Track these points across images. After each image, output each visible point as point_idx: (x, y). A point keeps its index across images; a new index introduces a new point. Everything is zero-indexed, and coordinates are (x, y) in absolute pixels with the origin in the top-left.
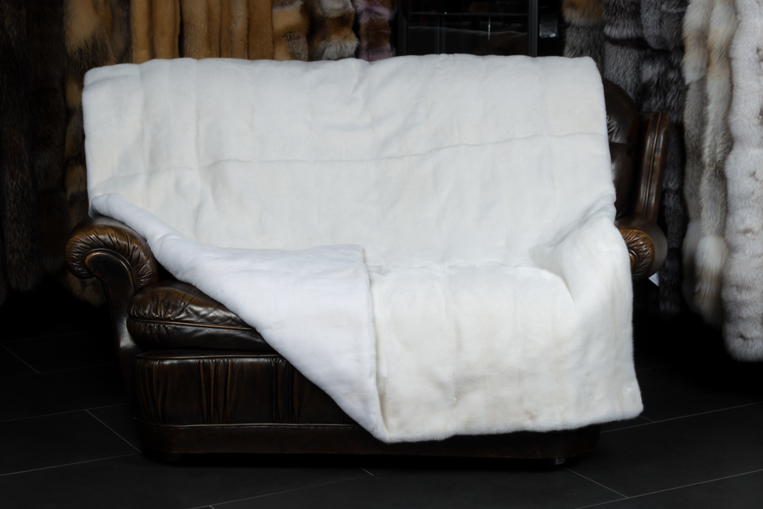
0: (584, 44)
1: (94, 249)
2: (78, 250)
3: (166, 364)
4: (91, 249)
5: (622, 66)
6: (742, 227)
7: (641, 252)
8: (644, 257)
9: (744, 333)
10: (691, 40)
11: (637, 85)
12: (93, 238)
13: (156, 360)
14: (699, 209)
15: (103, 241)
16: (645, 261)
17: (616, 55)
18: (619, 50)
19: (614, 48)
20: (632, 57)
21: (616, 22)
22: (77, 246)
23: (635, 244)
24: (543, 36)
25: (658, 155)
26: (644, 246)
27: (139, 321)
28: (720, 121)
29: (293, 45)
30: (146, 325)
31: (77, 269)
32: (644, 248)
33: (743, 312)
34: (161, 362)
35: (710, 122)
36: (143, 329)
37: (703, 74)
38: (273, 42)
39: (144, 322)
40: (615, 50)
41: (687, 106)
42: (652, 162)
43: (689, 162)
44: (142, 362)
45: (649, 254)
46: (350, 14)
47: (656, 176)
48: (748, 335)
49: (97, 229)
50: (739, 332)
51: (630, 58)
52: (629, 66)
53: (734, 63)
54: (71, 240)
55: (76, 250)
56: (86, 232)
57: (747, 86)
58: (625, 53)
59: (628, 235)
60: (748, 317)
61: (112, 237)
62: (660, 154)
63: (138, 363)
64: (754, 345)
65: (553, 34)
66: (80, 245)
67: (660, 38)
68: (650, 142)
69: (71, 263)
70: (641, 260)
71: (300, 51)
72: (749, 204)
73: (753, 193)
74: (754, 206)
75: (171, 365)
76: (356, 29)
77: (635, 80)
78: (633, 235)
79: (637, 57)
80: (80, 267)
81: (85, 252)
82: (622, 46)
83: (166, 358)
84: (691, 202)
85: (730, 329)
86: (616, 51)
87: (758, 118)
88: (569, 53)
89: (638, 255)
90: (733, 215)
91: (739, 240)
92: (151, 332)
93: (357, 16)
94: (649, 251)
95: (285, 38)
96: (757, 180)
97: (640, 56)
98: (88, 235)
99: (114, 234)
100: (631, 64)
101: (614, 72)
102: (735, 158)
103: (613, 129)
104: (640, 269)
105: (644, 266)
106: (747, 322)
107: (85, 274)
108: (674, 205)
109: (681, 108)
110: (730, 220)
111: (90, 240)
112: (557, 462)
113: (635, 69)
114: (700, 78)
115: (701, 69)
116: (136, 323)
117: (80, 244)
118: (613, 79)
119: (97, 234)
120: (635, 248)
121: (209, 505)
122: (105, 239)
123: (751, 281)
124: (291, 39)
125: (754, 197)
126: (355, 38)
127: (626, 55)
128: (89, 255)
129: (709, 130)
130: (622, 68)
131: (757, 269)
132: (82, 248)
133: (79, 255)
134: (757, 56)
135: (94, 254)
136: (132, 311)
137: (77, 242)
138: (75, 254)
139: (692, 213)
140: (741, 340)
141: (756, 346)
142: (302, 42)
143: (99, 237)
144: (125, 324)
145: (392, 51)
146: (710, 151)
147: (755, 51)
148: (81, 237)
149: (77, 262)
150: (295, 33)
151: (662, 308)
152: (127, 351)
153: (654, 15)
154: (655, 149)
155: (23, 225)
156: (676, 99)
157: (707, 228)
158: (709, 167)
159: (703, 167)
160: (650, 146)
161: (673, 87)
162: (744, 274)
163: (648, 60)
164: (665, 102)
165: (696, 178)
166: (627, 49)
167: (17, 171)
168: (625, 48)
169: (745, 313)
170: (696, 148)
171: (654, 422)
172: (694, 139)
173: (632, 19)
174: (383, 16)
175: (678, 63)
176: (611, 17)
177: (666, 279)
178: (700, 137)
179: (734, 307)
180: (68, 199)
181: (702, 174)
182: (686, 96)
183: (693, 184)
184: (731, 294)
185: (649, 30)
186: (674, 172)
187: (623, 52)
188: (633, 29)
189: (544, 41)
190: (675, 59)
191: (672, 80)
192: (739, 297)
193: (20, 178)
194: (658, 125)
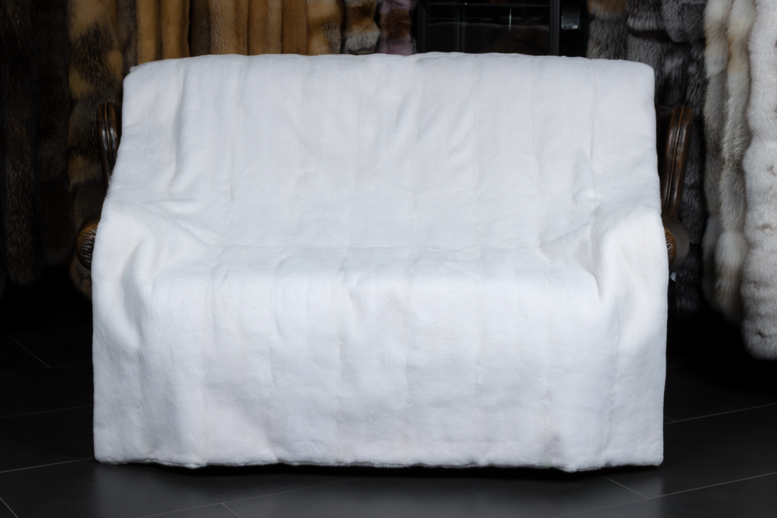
0: (609, 40)
2: (90, 242)
5: (644, 58)
6: (760, 223)
9: (762, 330)
10: (713, 33)
11: (658, 78)
14: (718, 205)
17: (639, 47)
18: (641, 42)
19: (637, 41)
20: (654, 50)
21: (640, 14)
22: (89, 238)
24: (565, 27)
25: (681, 149)
28: (739, 115)
29: (331, 34)
31: (88, 262)
33: (762, 308)
35: (730, 117)
37: (722, 67)
38: (308, 33)
41: (707, 100)
42: (674, 156)
43: (709, 157)
45: (670, 249)
46: (373, 5)
47: (678, 171)
48: (766, 332)
50: (757, 329)
51: (652, 51)
52: (650, 58)
53: (753, 57)
54: (83, 232)
55: (88, 243)
57: (765, 79)
58: (647, 45)
60: (766, 314)
62: (682, 148)
64: (772, 343)
65: (575, 25)
66: (92, 238)
67: (681, 31)
68: (673, 136)
69: (82, 255)
71: (337, 41)
72: (767, 198)
73: (771, 188)
74: (771, 202)
76: (377, 19)
79: (660, 50)
82: (644, 39)
84: (710, 197)
85: (748, 325)
86: (638, 43)
88: (595, 48)
90: (751, 210)
91: (757, 236)
93: (378, 6)
94: (670, 247)
95: (323, 28)
96: (774, 174)
97: (662, 49)
100: (653, 56)
102: (753, 153)
106: (765, 319)
108: (689, 200)
109: (702, 103)
110: (749, 215)
113: (657, 62)
114: (720, 71)
115: (722, 62)
117: (92, 236)
121: (222, 502)
123: (769, 277)
124: (329, 28)
125: (771, 193)
126: (377, 28)
127: (648, 48)
129: (729, 125)
130: (644, 60)
132: (93, 240)
133: (90, 248)
134: (775, 49)
137: (89, 234)
138: (87, 246)
139: (711, 208)
140: (759, 337)
141: (774, 344)
142: (338, 32)
146: (728, 146)
147: (774, 44)
148: (93, 229)
149: (89, 254)
150: (332, 23)
151: (678, 304)
153: (673, 7)
154: (678, 143)
155: (23, 217)
156: (694, 92)
157: (726, 223)
158: (729, 162)
159: (723, 162)
160: (672, 140)
161: (692, 81)
162: (762, 270)
163: (669, 53)
164: (684, 96)
165: (715, 173)
166: (649, 41)
167: (18, 162)
168: (647, 40)
169: (763, 309)
170: (715, 142)
171: (676, 422)
172: (713, 133)
173: (654, 10)
174: (403, 5)
175: (697, 56)
176: (634, 8)
177: (681, 275)
178: (720, 132)
179: (752, 303)
180: (70, 189)
181: (722, 169)
182: (707, 90)
183: (712, 179)
184: (749, 291)
185: (669, 23)
186: (691, 166)
187: (645, 44)
188: (654, 21)
189: (566, 34)
190: (695, 52)
191: (691, 73)
192: (757, 294)
193: (21, 169)
194: (680, 118)
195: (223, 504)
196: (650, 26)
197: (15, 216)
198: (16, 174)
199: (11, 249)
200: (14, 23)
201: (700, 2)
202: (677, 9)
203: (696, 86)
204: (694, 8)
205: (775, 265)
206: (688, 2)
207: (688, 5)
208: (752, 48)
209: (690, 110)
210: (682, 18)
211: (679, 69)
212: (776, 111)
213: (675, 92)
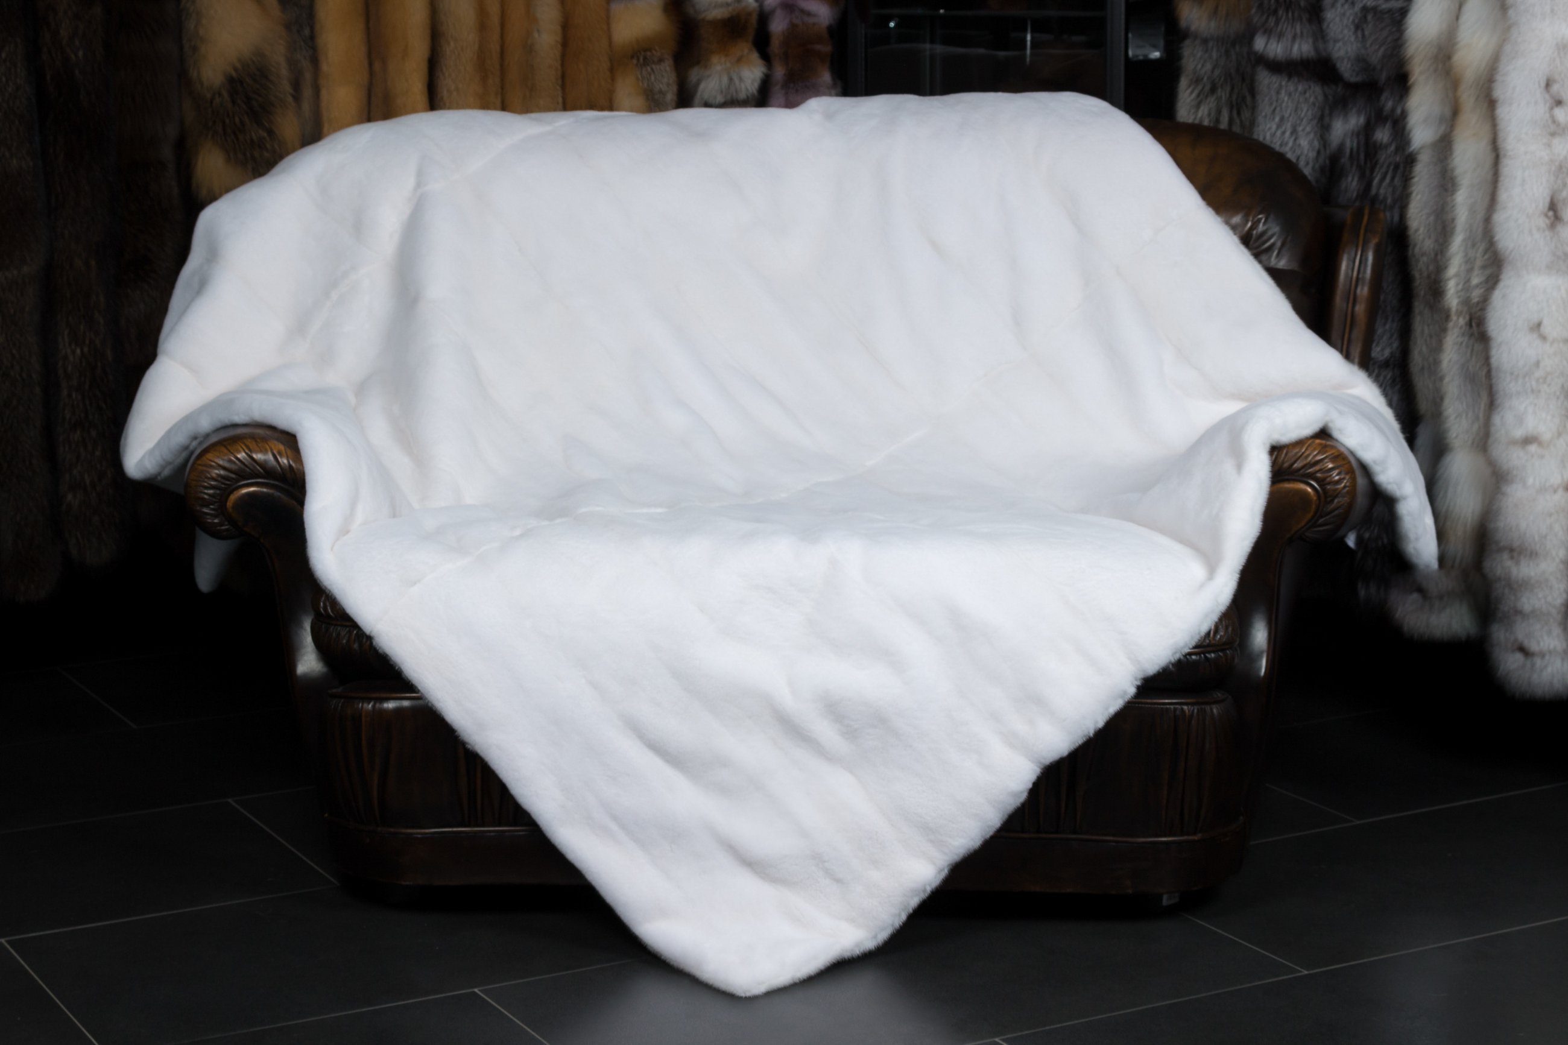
0: (1217, 72)
1: (244, 480)
2: (212, 483)
3: (388, 708)
4: (238, 481)
5: (1290, 115)
6: (1519, 433)
7: (1329, 483)
8: (1336, 494)
9: (1526, 643)
10: (1422, 65)
11: (1319, 152)
12: (241, 458)
13: (369, 700)
14: (1438, 400)
15: (262, 465)
16: (1339, 502)
17: (1278, 92)
18: (1284, 83)
19: (1275, 80)
20: (1310, 97)
21: (1279, 28)
22: (211, 475)
23: (1317, 468)
24: (1135, 56)
25: (1363, 291)
26: (1335, 473)
27: (336, 625)
28: (1476, 224)
29: (650, 75)
30: (350, 633)
31: (209, 521)
32: (1336, 476)
33: (1524, 600)
34: (377, 705)
35: (1458, 228)
36: (344, 641)
37: (1442, 130)
38: (612, 70)
39: (347, 626)
40: (1275, 83)
41: (1414, 194)
42: (1350, 305)
43: (1418, 306)
44: (340, 705)
45: (1345, 487)
46: (749, 14)
47: (1358, 334)
48: (1534, 647)
49: (249, 440)
50: (1516, 640)
51: (1306, 100)
52: (1303, 114)
53: (1502, 112)
54: (199, 462)
55: (208, 483)
56: (229, 447)
57: (1526, 153)
58: (1296, 89)
59: (1303, 450)
60: (1533, 611)
61: (278, 457)
62: (1366, 289)
63: (333, 707)
64: (1546, 667)
65: (1155, 52)
66: (216, 474)
67: (1361, 61)
68: (1347, 266)
69: (198, 508)
70: (1329, 499)
71: (664, 88)
72: (1531, 385)
73: (1537, 364)
74: (1539, 391)
75: (398, 711)
76: (762, 43)
77: (1316, 144)
78: (1315, 449)
79: (1321, 98)
80: (216, 516)
81: (226, 486)
82: (1290, 77)
83: (388, 695)
84: (1422, 384)
85: (1498, 633)
86: (1277, 84)
87: (1546, 215)
88: (1189, 91)
89: (1324, 490)
90: (1501, 409)
91: (1512, 458)
92: (361, 645)
93: (764, 18)
94: (1345, 481)
95: (635, 61)
96: (1544, 338)
97: (1326, 96)
98: (232, 453)
99: (284, 451)
100: (1308, 110)
101: (1274, 127)
102: (1504, 296)
103: (1272, 241)
104: (1327, 517)
105: (1336, 512)
106: (1531, 621)
107: (227, 530)
109: (1402, 200)
110: (1496, 419)
111: (237, 462)
112: (1165, 901)
113: (1315, 122)
114: (1438, 137)
115: (1442, 120)
116: (331, 629)
117: (217, 471)
118: (1272, 142)
119: (250, 450)
120: (1319, 475)
121: (475, 987)
122: (266, 461)
123: (1537, 538)
124: (646, 62)
125: (1539, 373)
126: (760, 62)
127: (1297, 95)
128: (235, 492)
129: (1457, 244)
130: (1291, 119)
131: (1550, 515)
132: (219, 479)
133: (214, 493)
134: (1547, 96)
135: (245, 491)
136: (322, 604)
137: (212, 466)
138: (206, 491)
139: (1423, 405)
140: (1519, 657)
141: (1549, 670)
142: (668, 69)
143: (255, 456)
144: (305, 630)
145: (834, 85)
146: (1458, 285)
147: (1543, 84)
148: (218, 457)
149: (212, 507)
150: (654, 52)
151: (1362, 593)
152: (311, 683)
153: (1344, 14)
154: (1358, 279)
155: (94, 433)
156: (1388, 180)
157: (1454, 435)
158: (1458, 317)
159: (1448, 317)
160: (1346, 274)
161: (1382, 157)
162: (1523, 525)
163: (1338, 104)
164: (1368, 186)
165: (1431, 337)
166: (1299, 81)
167: (82, 327)
168: (1296, 80)
169: (1528, 602)
170: (1429, 276)
171: (1358, 822)
172: (1425, 259)
173: (1309, 21)
174: (815, 16)
175: (1393, 110)
176: (1268, 17)
177: (1367, 535)
178: (1439, 257)
179: (1506, 591)
181: (1444, 330)
182: (1413, 175)
183: (1424, 349)
184: (1500, 566)
185: (1338, 45)
186: (1385, 324)
187: (1292, 88)
188: (1311, 41)
189: (1137, 69)
190: (1388, 103)
191: (1381, 144)
192: (1514, 571)
193: (87, 341)
194: (1362, 232)
195: (476, 990)
196: (1301, 52)
197: (78, 432)
198: (78, 351)
199: (70, 497)
200: (73, 56)
201: (1399, 4)
202: (1351, 19)
203: (1392, 168)
204: (1386, 16)
206: (1374, 4)
207: (1374, 9)
208: (1498, 93)
209: (1381, 215)
210: (1363, 36)
211: (1358, 135)
213: (1350, 179)
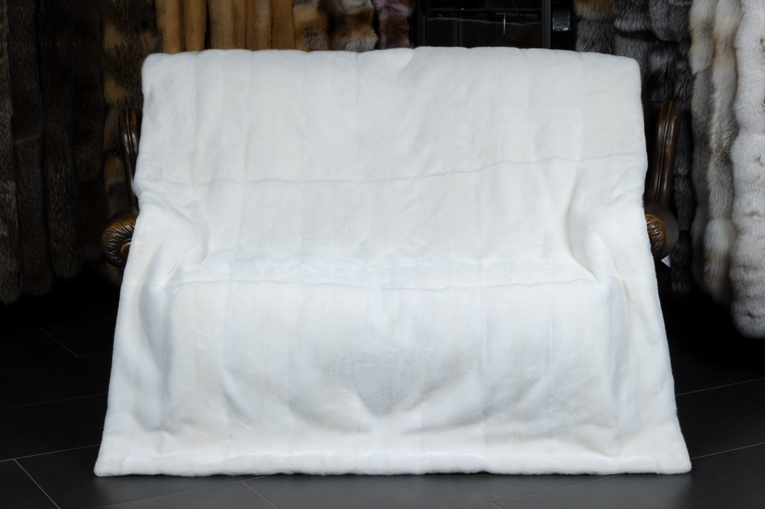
0: (595, 37)
1: (128, 239)
2: (114, 240)
4: (126, 239)
6: (748, 210)
7: (653, 235)
8: (656, 241)
9: (751, 311)
10: (697, 32)
11: (646, 76)
12: (127, 228)
14: (707, 194)
16: (657, 245)
17: (626, 47)
18: (629, 42)
19: (624, 40)
20: (642, 48)
21: (626, 16)
22: (113, 236)
24: (556, 29)
25: (669, 142)
26: (656, 230)
28: (725, 108)
29: (311, 41)
31: (112, 258)
32: (656, 232)
33: (750, 291)
35: (717, 110)
37: (708, 64)
38: (295, 39)
41: (694, 95)
42: (663, 150)
43: (697, 149)
45: (660, 237)
46: (370, 11)
47: (667, 164)
48: (755, 313)
49: (131, 219)
50: (747, 310)
51: (640, 49)
52: (638, 57)
53: (738, 53)
54: (107, 230)
55: (111, 240)
56: (121, 223)
57: (751, 75)
58: (635, 45)
60: (755, 296)
62: (671, 141)
64: (761, 323)
65: (565, 28)
66: (116, 236)
67: (668, 31)
68: (661, 131)
69: (107, 252)
70: (653, 243)
72: (755, 187)
73: (759, 177)
74: (759, 190)
76: (376, 25)
77: (645, 71)
79: (646, 48)
80: (115, 256)
81: (120, 241)
82: (632, 39)
84: (699, 187)
85: (738, 308)
86: (625, 42)
88: (581, 46)
90: (739, 198)
91: (745, 222)
93: (377, 13)
94: (661, 234)
95: (302, 35)
96: (762, 165)
97: (649, 48)
98: (123, 226)
100: (640, 55)
102: (741, 144)
105: (657, 249)
106: (754, 301)
107: (120, 262)
108: (684, 190)
109: (689, 97)
110: (737, 203)
111: (125, 230)
113: (644, 60)
114: (706, 68)
115: (707, 59)
117: (116, 234)
119: (132, 224)
123: (757, 261)
124: (308, 35)
125: (759, 181)
126: (375, 35)
127: (635, 47)
128: (124, 244)
129: (716, 118)
132: (117, 238)
133: (114, 245)
134: (760, 47)
135: (129, 244)
137: (113, 232)
138: (111, 244)
139: (700, 197)
140: (748, 318)
141: (763, 324)
142: (321, 38)
145: (410, 45)
146: (716, 137)
147: (759, 41)
148: (116, 227)
149: (113, 251)
150: (312, 30)
151: (674, 288)
154: (667, 136)
156: (683, 88)
157: (714, 211)
158: (717, 152)
159: (711, 153)
160: (661, 134)
161: (681, 77)
162: (750, 255)
163: (656, 50)
164: (673, 92)
165: (703, 162)
166: (636, 41)
167: (60, 164)
169: (753, 291)
170: (703, 134)
172: (701, 126)
173: (641, 12)
174: (401, 12)
175: (686, 54)
176: (621, 10)
178: (708, 124)
179: (741, 286)
180: (107, 190)
181: (709, 158)
182: (695, 85)
183: (700, 169)
184: (738, 274)
185: (656, 24)
187: (632, 44)
188: (641, 22)
189: (557, 35)
190: (683, 51)
191: (680, 71)
192: (746, 277)
193: (63, 171)
194: (669, 113)
196: (636, 28)
198: (59, 175)
199: (55, 244)
202: (666, 10)
204: (680, 10)
205: (763, 249)
207: (674, 6)
208: (738, 45)
209: (679, 106)
210: (668, 19)
211: (669, 65)
212: (763, 105)
